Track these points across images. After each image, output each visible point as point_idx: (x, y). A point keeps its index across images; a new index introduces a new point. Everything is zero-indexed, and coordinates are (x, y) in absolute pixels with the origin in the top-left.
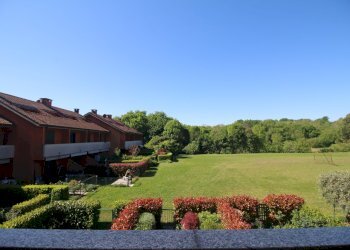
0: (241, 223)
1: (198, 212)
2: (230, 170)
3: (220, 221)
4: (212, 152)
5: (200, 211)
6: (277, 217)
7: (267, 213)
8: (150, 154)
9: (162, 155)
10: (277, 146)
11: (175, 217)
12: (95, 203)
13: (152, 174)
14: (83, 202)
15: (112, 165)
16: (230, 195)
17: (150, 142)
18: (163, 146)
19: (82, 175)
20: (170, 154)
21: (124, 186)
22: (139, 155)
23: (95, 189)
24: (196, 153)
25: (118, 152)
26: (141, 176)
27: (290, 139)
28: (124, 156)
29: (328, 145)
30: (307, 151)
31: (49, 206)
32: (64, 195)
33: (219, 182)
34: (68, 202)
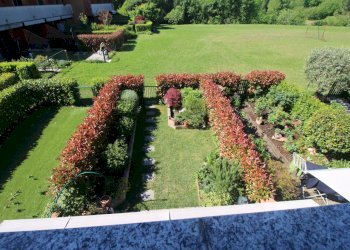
0: (222, 99)
1: (180, 88)
2: (217, 44)
3: (201, 96)
4: (199, 21)
5: (183, 87)
6: (255, 92)
7: (246, 87)
8: (126, 23)
9: (140, 24)
10: (271, 16)
11: (158, 93)
12: (70, 81)
13: (130, 48)
14: (57, 80)
15: (81, 37)
17: (124, 7)
18: (141, 12)
19: (48, 50)
20: (150, 23)
21: (101, 62)
22: (112, 23)
23: (68, 65)
24: (179, 23)
25: (84, 19)
26: (118, 50)
27: (287, 7)
28: (94, 25)
29: (323, 16)
30: (301, 23)
31: (18, 85)
32: (33, 73)
33: (204, 56)
34: (38, 81)
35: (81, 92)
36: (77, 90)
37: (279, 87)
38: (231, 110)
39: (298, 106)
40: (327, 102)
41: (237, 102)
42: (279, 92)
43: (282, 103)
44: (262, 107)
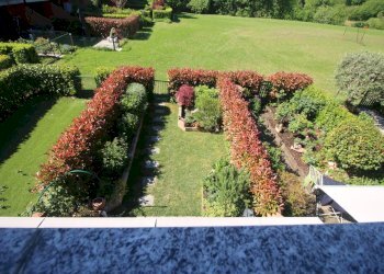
0: (239, 101)
1: (195, 86)
2: (243, 39)
3: (217, 96)
4: (226, 12)
5: (197, 84)
6: (278, 96)
7: (269, 90)
8: (143, 8)
9: (159, 10)
10: (307, 12)
11: (169, 89)
12: (71, 69)
13: (144, 37)
14: (58, 67)
15: (89, 19)
16: (235, 70)
19: (52, 32)
20: (169, 10)
21: (110, 50)
22: (126, 7)
23: (73, 51)
24: (204, 12)
26: (130, 38)
27: (327, 3)
28: (105, 7)
29: (366, 17)
30: (340, 23)
31: (13, 70)
32: (31, 56)
34: (36, 66)
35: (83, 82)
36: (79, 80)
37: (304, 93)
38: (248, 113)
39: (323, 114)
40: (356, 113)
41: (257, 106)
42: (304, 98)
43: (306, 110)
44: (283, 113)
